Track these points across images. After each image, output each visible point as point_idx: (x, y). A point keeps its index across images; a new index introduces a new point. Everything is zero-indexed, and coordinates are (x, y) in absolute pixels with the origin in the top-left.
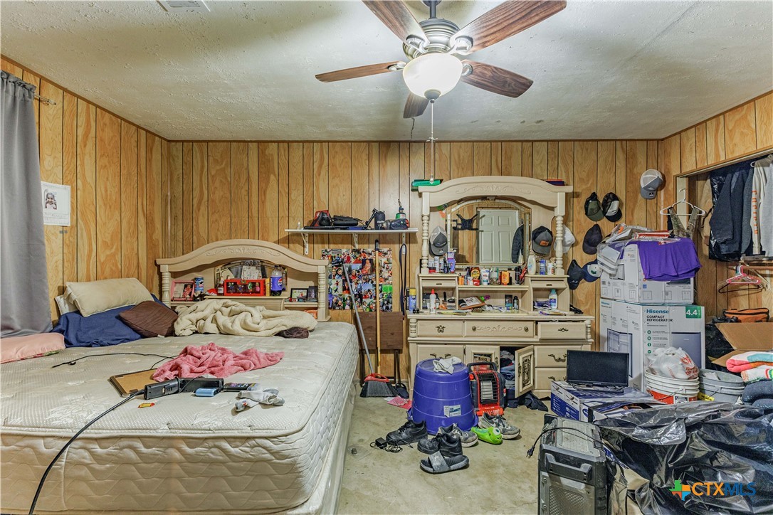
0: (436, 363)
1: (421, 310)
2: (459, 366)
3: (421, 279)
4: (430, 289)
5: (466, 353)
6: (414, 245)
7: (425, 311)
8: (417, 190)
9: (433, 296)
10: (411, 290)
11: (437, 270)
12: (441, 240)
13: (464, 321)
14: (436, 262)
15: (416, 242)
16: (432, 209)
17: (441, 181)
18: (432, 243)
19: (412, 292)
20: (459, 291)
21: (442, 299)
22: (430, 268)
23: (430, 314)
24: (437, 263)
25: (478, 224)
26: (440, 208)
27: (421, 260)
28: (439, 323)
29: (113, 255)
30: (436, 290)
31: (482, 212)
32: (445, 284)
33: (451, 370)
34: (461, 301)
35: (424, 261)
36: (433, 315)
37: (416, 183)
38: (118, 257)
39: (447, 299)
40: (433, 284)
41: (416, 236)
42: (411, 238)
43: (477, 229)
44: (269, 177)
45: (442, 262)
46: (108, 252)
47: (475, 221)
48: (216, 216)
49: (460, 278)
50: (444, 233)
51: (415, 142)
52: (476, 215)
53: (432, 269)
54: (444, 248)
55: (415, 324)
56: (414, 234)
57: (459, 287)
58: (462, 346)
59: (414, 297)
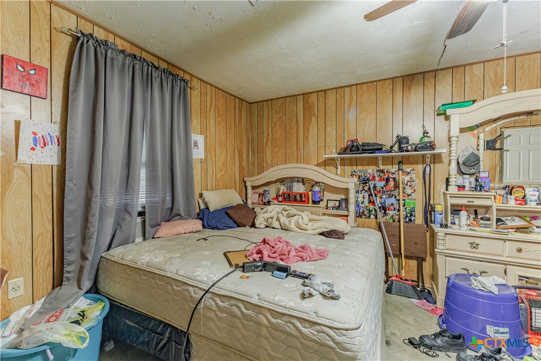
0: (476, 280)
1: (449, 225)
2: (503, 287)
3: (448, 196)
4: (461, 206)
5: (507, 273)
6: (440, 165)
7: (454, 227)
8: (445, 114)
9: (463, 214)
10: (436, 206)
11: (467, 188)
12: (472, 159)
13: (505, 240)
14: (465, 180)
15: (441, 162)
16: (462, 130)
17: (474, 101)
18: (461, 162)
19: (439, 208)
20: (497, 210)
21: (473, 216)
22: (459, 187)
23: (460, 229)
24: (468, 181)
25: (502, 144)
26: (471, 129)
27: (447, 180)
28: (472, 240)
29: (223, 175)
30: (466, 207)
31: (507, 132)
32: (477, 202)
33: (495, 290)
34: (498, 220)
35: (452, 180)
36: (464, 230)
37: (444, 107)
38: (225, 177)
39: (479, 217)
40: (464, 202)
41: (441, 157)
42: (436, 158)
43: (501, 149)
44: (311, 118)
45: (473, 179)
46: (221, 174)
47: (499, 141)
48: (277, 149)
49: (498, 197)
50: (476, 152)
51: (441, 70)
52: (500, 135)
53: (461, 187)
54: (476, 167)
55: (443, 238)
56: (440, 155)
57: (496, 205)
58: (503, 266)
59: (440, 212)
